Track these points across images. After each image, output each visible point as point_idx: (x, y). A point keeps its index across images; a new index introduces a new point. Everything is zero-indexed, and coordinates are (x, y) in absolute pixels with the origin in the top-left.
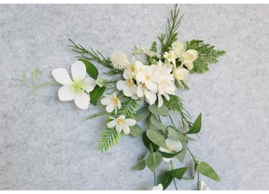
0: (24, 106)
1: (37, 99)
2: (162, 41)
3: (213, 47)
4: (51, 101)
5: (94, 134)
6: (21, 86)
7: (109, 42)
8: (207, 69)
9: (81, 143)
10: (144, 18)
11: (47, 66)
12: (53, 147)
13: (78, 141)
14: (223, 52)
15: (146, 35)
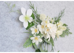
0: (4, 15)
1: (9, 15)
2: (55, 19)
3: (69, 30)
4: (13, 19)
5: (21, 40)
6: (7, 7)
7: (41, 9)
8: (64, 37)
9: (15, 41)
10: (53, 8)
11: (18, 6)
12: (5, 37)
13: (15, 40)
14: (71, 33)
15: (52, 14)
